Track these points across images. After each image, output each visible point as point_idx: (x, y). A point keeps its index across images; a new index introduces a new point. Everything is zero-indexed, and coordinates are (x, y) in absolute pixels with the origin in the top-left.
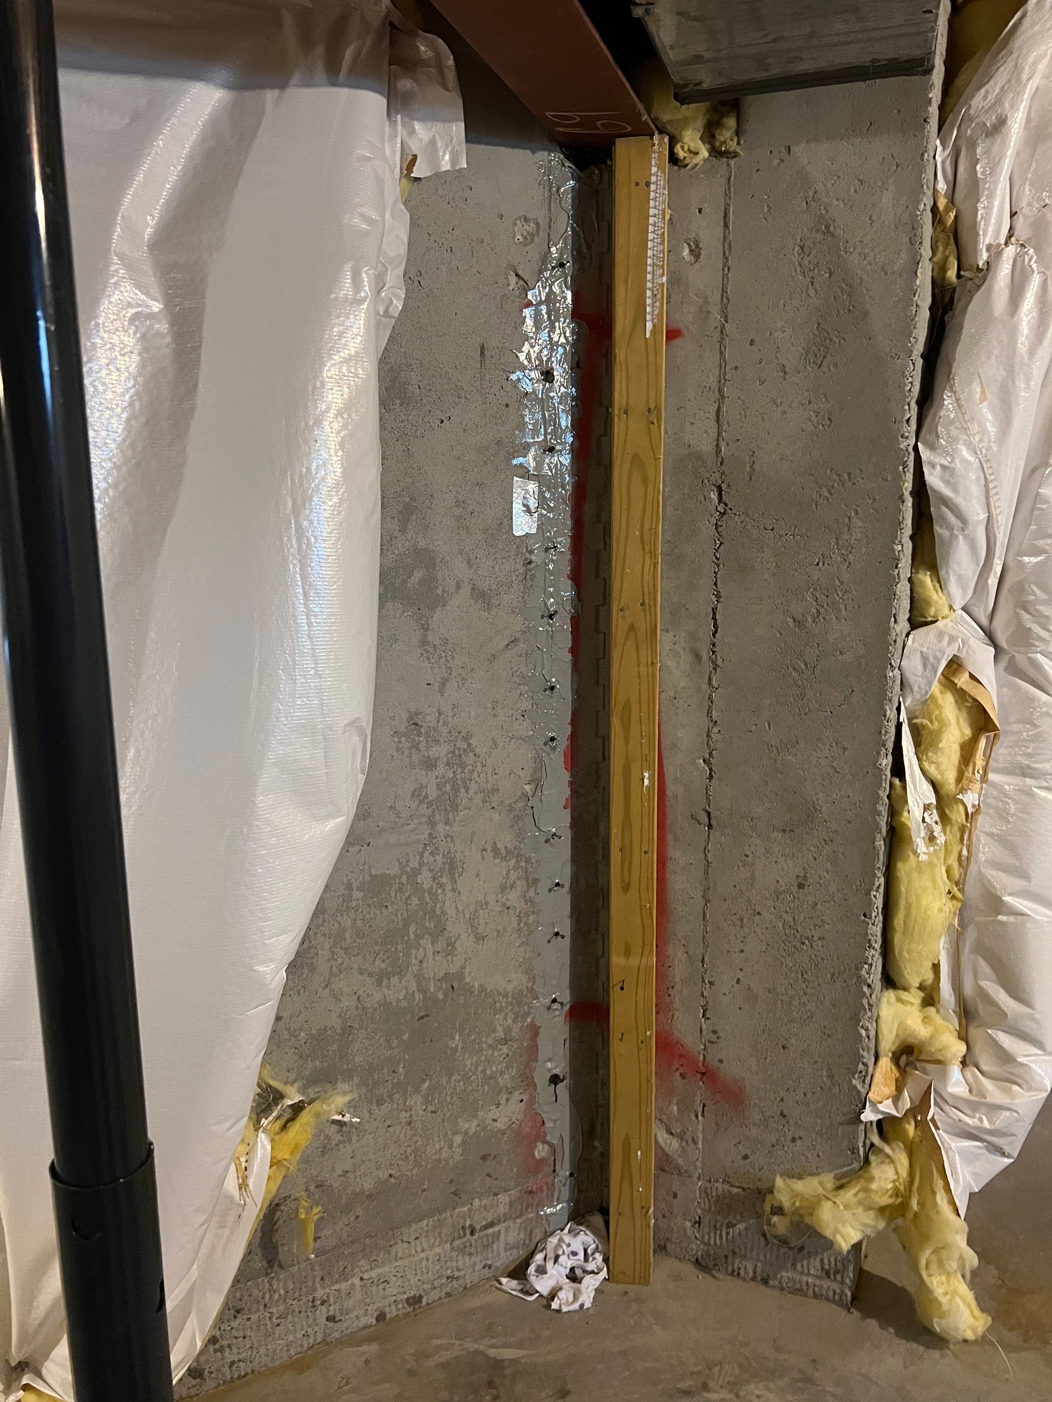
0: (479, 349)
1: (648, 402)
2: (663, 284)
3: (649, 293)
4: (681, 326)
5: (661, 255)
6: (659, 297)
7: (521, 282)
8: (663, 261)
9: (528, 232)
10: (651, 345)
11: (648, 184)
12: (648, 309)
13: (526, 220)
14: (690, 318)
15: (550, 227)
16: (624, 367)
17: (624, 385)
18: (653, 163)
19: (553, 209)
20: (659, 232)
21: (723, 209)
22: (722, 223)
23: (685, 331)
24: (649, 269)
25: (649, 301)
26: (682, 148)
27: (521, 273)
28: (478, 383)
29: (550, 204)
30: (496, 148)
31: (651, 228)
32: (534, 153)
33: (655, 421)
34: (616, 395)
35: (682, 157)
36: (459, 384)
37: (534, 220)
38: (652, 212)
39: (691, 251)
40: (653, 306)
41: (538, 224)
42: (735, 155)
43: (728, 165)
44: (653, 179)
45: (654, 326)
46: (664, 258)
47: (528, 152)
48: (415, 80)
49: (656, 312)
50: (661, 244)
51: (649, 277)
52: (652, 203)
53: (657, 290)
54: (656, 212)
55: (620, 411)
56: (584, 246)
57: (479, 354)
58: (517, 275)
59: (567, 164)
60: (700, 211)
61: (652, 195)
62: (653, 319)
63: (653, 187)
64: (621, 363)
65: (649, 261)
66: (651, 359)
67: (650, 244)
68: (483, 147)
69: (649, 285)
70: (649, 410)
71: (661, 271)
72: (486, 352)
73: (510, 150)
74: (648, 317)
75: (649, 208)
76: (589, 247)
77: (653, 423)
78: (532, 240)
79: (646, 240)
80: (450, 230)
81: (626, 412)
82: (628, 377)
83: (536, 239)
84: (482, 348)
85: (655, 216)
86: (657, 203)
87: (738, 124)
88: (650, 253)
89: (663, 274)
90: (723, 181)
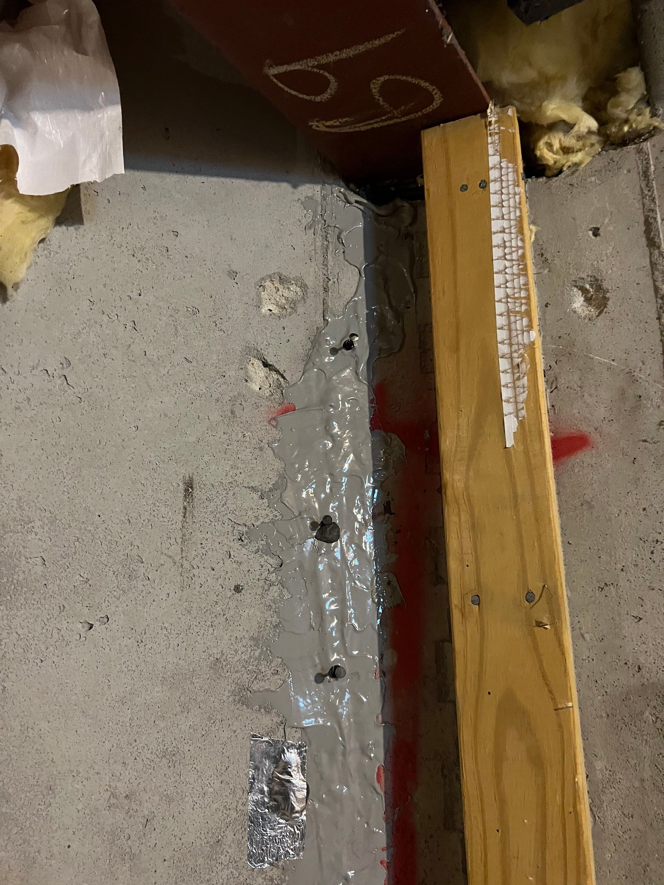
0: (182, 487)
1: (525, 581)
2: (533, 343)
3: (504, 364)
4: (585, 429)
5: (523, 294)
6: (524, 367)
7: (275, 376)
8: (528, 304)
9: (287, 299)
10: (519, 461)
11: (484, 185)
12: (506, 393)
13: (282, 280)
14: (601, 412)
15: (326, 290)
16: (463, 507)
17: (468, 544)
18: (491, 151)
19: (331, 263)
20: (514, 256)
21: (642, 219)
22: (643, 241)
23: (594, 437)
24: (500, 321)
25: (505, 379)
26: (550, 146)
27: (271, 360)
28: (175, 549)
29: (325, 258)
30: (228, 181)
31: (497, 253)
32: (295, 186)
33: (545, 620)
34: (453, 565)
35: (551, 162)
36: (135, 552)
37: (296, 279)
38: (496, 226)
39: (588, 300)
40: (515, 388)
41: (304, 287)
42: (652, 132)
43: (640, 151)
44: (494, 174)
45: (521, 423)
46: (528, 298)
47: (285, 186)
48: (27, 45)
49: (522, 397)
50: (519, 275)
51: (501, 335)
52: (495, 212)
53: (522, 356)
54: (505, 224)
55: (463, 598)
56: (389, 315)
57: (181, 495)
58: (266, 365)
59: (353, 197)
60: (596, 232)
61: (494, 199)
62: (517, 411)
63: (494, 187)
64: (457, 501)
65: (500, 308)
66: (522, 487)
67: (498, 279)
68: (204, 179)
69: (503, 349)
70: (530, 597)
71: (525, 321)
72: (196, 493)
73: (255, 183)
74: (507, 408)
75: (490, 219)
76: (398, 316)
77: (540, 624)
78: (294, 309)
79: (489, 273)
80: (135, 295)
81: (477, 600)
82: (474, 527)
83: (301, 309)
84: (189, 486)
85: (503, 231)
86: (505, 210)
87: (647, 80)
88: (499, 294)
89: (530, 327)
90: (634, 176)
